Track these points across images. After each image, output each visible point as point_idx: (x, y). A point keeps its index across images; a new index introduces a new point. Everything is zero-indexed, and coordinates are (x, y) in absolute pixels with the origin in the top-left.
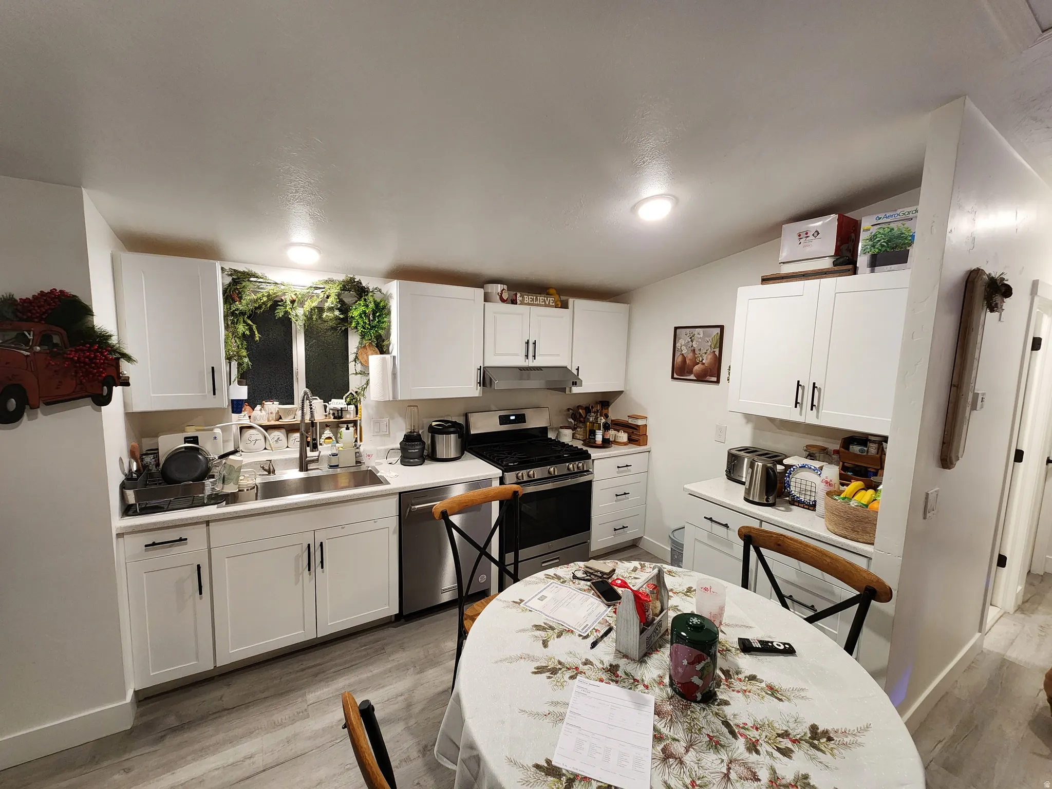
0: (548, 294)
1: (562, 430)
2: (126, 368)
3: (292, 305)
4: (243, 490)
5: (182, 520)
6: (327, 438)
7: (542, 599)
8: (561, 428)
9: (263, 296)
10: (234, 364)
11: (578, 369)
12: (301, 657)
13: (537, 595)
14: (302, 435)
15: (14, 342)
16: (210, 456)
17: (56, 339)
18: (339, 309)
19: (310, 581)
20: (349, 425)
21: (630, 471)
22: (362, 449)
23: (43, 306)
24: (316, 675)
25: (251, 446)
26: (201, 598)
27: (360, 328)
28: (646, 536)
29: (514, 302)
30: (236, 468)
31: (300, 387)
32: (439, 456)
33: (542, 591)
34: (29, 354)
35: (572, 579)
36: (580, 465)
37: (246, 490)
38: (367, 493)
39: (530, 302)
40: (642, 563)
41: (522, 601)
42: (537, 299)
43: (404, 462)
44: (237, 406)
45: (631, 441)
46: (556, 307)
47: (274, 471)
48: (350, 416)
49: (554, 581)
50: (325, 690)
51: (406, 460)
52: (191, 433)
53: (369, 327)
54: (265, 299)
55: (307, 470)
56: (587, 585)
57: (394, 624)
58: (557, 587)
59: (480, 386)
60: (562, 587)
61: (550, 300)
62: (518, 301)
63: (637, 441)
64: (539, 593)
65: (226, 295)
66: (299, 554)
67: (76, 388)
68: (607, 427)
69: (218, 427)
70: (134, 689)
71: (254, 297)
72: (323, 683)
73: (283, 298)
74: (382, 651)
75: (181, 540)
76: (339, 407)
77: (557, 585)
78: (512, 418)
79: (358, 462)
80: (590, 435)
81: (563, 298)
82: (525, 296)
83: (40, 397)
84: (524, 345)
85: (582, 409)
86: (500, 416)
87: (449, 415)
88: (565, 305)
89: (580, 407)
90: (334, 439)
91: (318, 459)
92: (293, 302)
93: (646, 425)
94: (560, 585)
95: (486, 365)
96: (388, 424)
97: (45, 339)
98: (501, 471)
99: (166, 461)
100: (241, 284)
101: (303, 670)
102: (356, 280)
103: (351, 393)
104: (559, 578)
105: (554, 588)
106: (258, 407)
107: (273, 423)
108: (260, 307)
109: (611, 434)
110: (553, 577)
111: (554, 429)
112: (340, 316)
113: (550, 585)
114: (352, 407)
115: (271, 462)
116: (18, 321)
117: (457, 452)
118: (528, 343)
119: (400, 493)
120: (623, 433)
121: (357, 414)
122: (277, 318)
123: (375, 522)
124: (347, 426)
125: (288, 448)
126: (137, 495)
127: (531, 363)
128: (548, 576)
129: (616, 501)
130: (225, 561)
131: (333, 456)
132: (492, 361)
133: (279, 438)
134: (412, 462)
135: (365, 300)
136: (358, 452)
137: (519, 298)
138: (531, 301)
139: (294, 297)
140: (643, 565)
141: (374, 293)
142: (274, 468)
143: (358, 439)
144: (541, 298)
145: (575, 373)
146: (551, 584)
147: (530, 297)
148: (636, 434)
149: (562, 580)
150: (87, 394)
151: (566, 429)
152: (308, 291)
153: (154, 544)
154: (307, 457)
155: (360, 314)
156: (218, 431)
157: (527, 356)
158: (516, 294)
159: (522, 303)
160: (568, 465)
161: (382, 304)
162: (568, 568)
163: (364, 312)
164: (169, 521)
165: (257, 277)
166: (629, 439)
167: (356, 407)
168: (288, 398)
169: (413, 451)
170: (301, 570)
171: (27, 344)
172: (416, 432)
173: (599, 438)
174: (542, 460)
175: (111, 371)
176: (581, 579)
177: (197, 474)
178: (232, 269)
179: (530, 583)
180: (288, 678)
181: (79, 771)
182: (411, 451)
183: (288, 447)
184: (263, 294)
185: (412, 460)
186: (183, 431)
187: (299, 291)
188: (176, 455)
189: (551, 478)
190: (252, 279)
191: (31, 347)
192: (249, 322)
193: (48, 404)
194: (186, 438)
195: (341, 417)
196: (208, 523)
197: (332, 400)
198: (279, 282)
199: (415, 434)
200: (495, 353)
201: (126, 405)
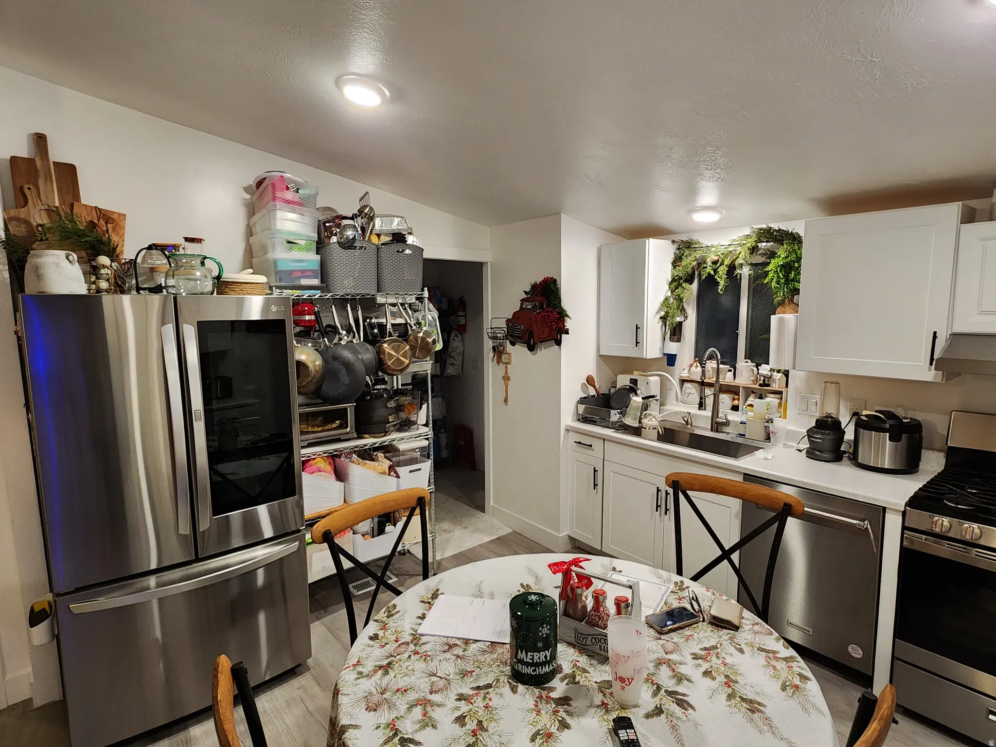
4: (646, 428)
6: (749, 405)
19: (660, 522)
30: (634, 407)
34: (536, 314)
44: (670, 360)
47: (692, 423)
48: (778, 386)
52: (635, 376)
54: (694, 263)
55: (717, 431)
67: (549, 334)
69: (655, 375)
70: (568, 534)
75: (590, 445)
79: (769, 439)
83: (538, 338)
91: (727, 423)
92: (715, 263)
95: (954, 331)
96: (818, 404)
99: (617, 392)
106: (696, 363)
107: (706, 380)
114: (778, 376)
115: (690, 415)
116: (536, 296)
119: (744, 474)
121: (787, 384)
126: (585, 409)
131: (741, 423)
139: (716, 258)
142: (691, 421)
143: (783, 414)
150: (552, 338)
152: (728, 249)
153: (580, 443)
154: (717, 417)
156: (653, 378)
165: (695, 244)
167: (787, 378)
168: (732, 359)
172: (834, 418)
175: (560, 325)
178: (679, 240)
182: (814, 439)
185: (818, 453)
186: (633, 374)
187: (722, 250)
193: (540, 342)
194: (631, 379)
195: (768, 385)
196: (604, 439)
197: (763, 365)
198: (710, 245)
199: (830, 419)
200: (979, 311)
201: (598, 349)
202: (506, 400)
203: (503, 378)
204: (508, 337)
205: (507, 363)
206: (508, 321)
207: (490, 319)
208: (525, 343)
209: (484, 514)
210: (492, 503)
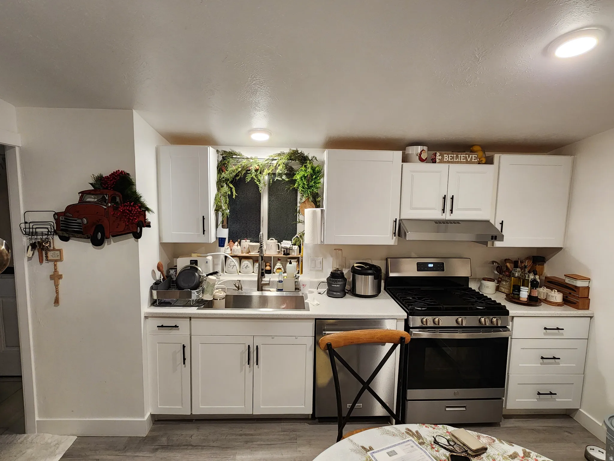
0: (472, 152)
1: (484, 282)
2: (149, 217)
3: (256, 172)
4: (217, 299)
5: (176, 314)
6: (278, 269)
7: (391, 454)
8: (484, 279)
9: (238, 168)
10: (220, 214)
11: (502, 224)
12: (243, 425)
13: (388, 448)
14: (259, 265)
15: (100, 201)
16: (203, 274)
17: (118, 200)
18: (286, 174)
19: (250, 372)
20: (292, 260)
21: (562, 334)
22: (300, 279)
23: (112, 180)
24: (247, 442)
25: (230, 269)
26: (185, 367)
27: (300, 188)
28: (585, 410)
29: (434, 161)
30: (211, 284)
31: (264, 230)
32: (358, 292)
33: (395, 446)
34: (106, 207)
35: (433, 443)
36: (494, 320)
37: (219, 300)
38: (290, 315)
39: (449, 160)
40: (528, 450)
41: (371, 449)
42: (457, 157)
43: (329, 293)
44: (221, 242)
45: (566, 302)
46: (479, 164)
47: (242, 288)
48: (295, 254)
49: (413, 439)
50: (249, 456)
51: (331, 293)
52: (194, 257)
53: (307, 187)
54: (240, 170)
55: (262, 290)
56: (445, 455)
57: (310, 422)
58: (412, 447)
59: (395, 236)
60: (417, 448)
61: (472, 157)
62: (437, 160)
63: (575, 303)
64: (391, 447)
65: (219, 168)
66: (243, 351)
67: (125, 228)
68: (535, 285)
69: (210, 255)
70: (151, 413)
71: (234, 168)
72: (249, 451)
73: (250, 168)
74: (295, 441)
75: (176, 326)
76: (288, 246)
77: (413, 444)
78: (431, 265)
79: (297, 289)
80: (513, 290)
81: (488, 154)
82: (445, 155)
83: (110, 232)
84: (442, 200)
85: (510, 263)
86: (418, 263)
87: (370, 259)
88: (490, 161)
89: (506, 261)
90: (283, 270)
91: (269, 283)
92: (256, 170)
93: (588, 288)
94: (417, 445)
95: (401, 218)
96: (321, 262)
97: (113, 200)
98: (406, 314)
99: (180, 273)
100: (227, 160)
101: (241, 435)
102: (299, 152)
103: (297, 237)
104: (418, 436)
105: (409, 446)
106: (236, 243)
107: (244, 255)
108: (237, 175)
109: (542, 292)
110: (413, 434)
111: (477, 280)
112: (286, 179)
113: (406, 442)
114: (296, 247)
115: (240, 282)
116: (103, 189)
117: (373, 290)
118: (444, 198)
119: (316, 319)
120: (556, 293)
121: (300, 252)
122: (246, 183)
123: (296, 338)
124: (290, 261)
125: (253, 274)
126: (158, 294)
127: (447, 216)
128: (409, 431)
129: (541, 364)
130: (199, 345)
131: (279, 282)
132: (408, 214)
133: (247, 266)
134: (334, 295)
135: (305, 166)
136: (297, 282)
137: (438, 157)
138: (451, 159)
139: (257, 167)
140: (527, 454)
141: (313, 161)
142: (241, 286)
143: (300, 271)
144: (462, 156)
145: (499, 227)
146: (408, 441)
147: (450, 155)
148: (574, 296)
149: (421, 441)
150: (130, 231)
151: (488, 281)
152: (267, 162)
153: (162, 326)
154: (262, 281)
155: (301, 177)
156: (210, 258)
157: (444, 210)
158: (436, 153)
159: (442, 161)
160: (480, 318)
161: (317, 169)
162: (434, 428)
163: (304, 176)
164: (170, 313)
165: (236, 155)
166: (564, 299)
167: (300, 247)
168: (256, 237)
169: (335, 286)
170: (244, 363)
171: (106, 202)
172: (339, 271)
173: (524, 293)
174: (453, 309)
175: (141, 218)
176: (442, 447)
177: (193, 285)
178: (223, 151)
179: (388, 433)
180: (230, 437)
181: (117, 453)
182: (334, 285)
183: (253, 272)
184: (238, 166)
185: (335, 293)
186: (191, 256)
187: (261, 162)
188: (185, 270)
189: (459, 328)
190: (234, 156)
191: (107, 204)
192: (231, 186)
193: (113, 236)
194: (191, 261)
195: (289, 254)
196: (190, 318)
197: (283, 241)
198: (249, 157)
199: (339, 272)
200: (411, 208)
201: (160, 238)
202: (57, 301)
203: (52, 277)
204: (57, 232)
205: (56, 261)
206: (57, 215)
207: (22, 212)
208: (88, 238)
209: (25, 435)
210: (37, 419)
